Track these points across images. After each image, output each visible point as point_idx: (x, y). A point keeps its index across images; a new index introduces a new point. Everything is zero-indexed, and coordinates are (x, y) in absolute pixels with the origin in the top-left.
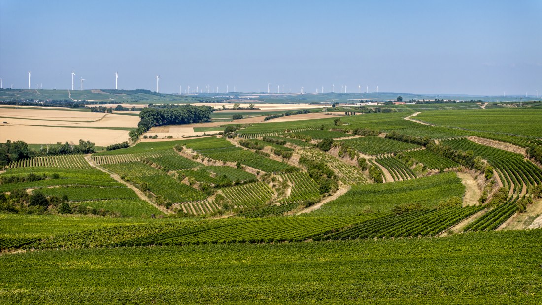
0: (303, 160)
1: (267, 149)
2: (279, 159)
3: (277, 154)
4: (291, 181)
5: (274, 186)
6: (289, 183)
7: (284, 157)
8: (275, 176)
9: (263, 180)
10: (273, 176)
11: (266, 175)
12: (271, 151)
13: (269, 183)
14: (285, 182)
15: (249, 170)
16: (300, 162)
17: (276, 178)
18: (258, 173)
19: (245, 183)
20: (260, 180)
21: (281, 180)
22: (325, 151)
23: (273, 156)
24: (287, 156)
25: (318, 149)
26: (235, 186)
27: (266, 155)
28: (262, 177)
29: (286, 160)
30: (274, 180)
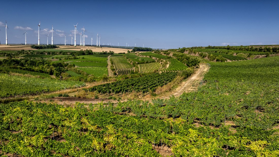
0: (174, 55)
1: (162, 53)
2: (165, 55)
3: (165, 54)
4: (169, 61)
5: (162, 64)
6: (168, 62)
7: (167, 54)
8: (162, 60)
9: (158, 62)
10: (162, 59)
11: (159, 59)
12: (163, 53)
13: (160, 62)
14: (166, 61)
15: (154, 58)
16: (173, 55)
17: (163, 60)
18: (156, 59)
19: (150, 62)
20: (156, 61)
21: (165, 61)
22: (182, 53)
23: (163, 54)
24: (168, 54)
25: (180, 52)
26: (146, 63)
27: (161, 54)
28: (158, 60)
29: (167, 55)
30: (162, 61)
